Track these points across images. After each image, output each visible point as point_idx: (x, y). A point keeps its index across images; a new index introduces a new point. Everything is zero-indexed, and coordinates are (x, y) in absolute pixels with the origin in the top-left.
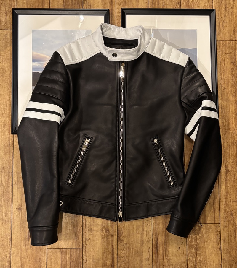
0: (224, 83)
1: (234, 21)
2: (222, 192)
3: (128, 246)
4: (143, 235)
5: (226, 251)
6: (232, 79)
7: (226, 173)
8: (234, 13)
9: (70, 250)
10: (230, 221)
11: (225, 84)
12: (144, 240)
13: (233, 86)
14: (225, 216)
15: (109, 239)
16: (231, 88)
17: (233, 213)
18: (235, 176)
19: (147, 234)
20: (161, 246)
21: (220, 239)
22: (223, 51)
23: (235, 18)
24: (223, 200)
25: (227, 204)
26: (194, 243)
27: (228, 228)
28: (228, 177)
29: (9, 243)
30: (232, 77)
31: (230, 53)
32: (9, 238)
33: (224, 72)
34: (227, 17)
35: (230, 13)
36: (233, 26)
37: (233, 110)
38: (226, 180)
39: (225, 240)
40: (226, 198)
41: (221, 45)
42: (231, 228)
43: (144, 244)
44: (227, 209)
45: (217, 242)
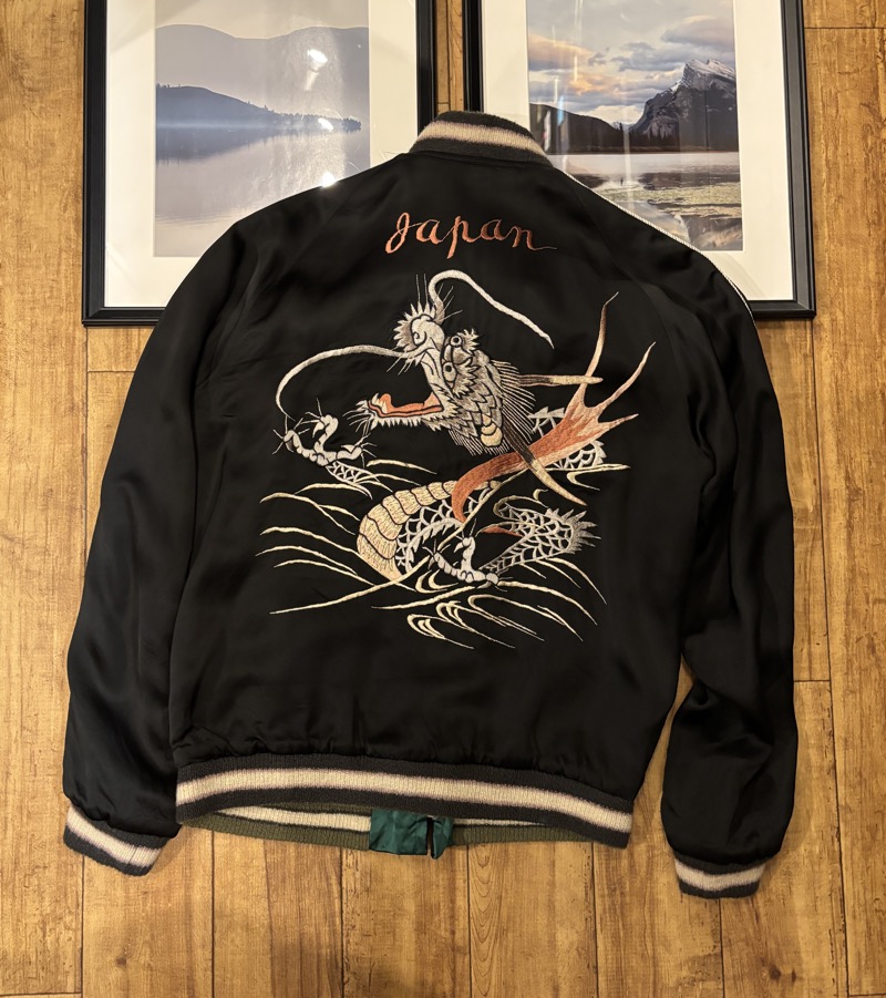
0: (838, 176)
2: (834, 567)
5: (851, 777)
6: (867, 160)
7: (850, 501)
10: (866, 670)
11: (841, 181)
13: (869, 188)
14: (848, 655)
16: (863, 195)
17: (876, 642)
18: (880, 509)
21: (832, 734)
22: (830, 65)
24: (839, 595)
25: (854, 611)
27: (858, 696)
28: (856, 514)
30: (867, 155)
31: (857, 71)
33: (837, 139)
37: (872, 275)
38: (850, 526)
39: (850, 740)
40: (850, 590)
41: (825, 42)
42: (870, 696)
44: (854, 628)
45: (820, 747)
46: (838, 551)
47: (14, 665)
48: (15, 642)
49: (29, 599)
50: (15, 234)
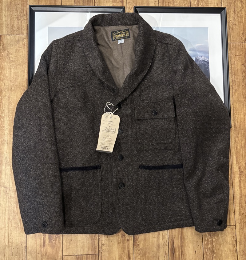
0: (235, 84)
1: (243, 23)
2: (236, 193)
3: (144, 251)
4: (159, 239)
5: (241, 253)
6: (243, 80)
7: (240, 175)
8: (243, 16)
9: (86, 256)
11: (236, 86)
12: (160, 244)
13: (244, 87)
14: (240, 218)
15: (125, 244)
16: (242, 89)
19: (163, 238)
20: (177, 250)
21: (236, 241)
22: (233, 53)
23: (244, 21)
24: (237, 201)
25: (242, 206)
26: (210, 246)
27: (243, 230)
28: (242, 178)
29: (24, 251)
30: (243, 78)
31: (240, 55)
32: (24, 245)
33: (235, 74)
34: (236, 19)
35: (239, 16)
36: (242, 28)
37: (245, 112)
38: (240, 182)
39: (241, 242)
40: (241, 200)
43: (160, 249)
44: (242, 210)
45: (233, 244)
46: (237, 189)
47: (6, 224)
48: (7, 217)
49: (11, 205)
50: (8, 101)
